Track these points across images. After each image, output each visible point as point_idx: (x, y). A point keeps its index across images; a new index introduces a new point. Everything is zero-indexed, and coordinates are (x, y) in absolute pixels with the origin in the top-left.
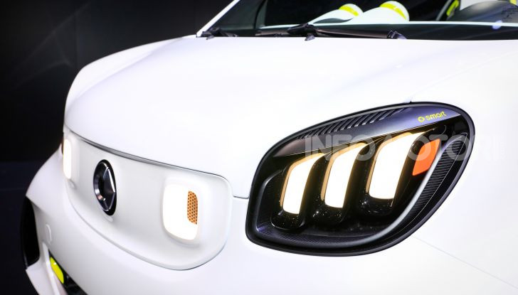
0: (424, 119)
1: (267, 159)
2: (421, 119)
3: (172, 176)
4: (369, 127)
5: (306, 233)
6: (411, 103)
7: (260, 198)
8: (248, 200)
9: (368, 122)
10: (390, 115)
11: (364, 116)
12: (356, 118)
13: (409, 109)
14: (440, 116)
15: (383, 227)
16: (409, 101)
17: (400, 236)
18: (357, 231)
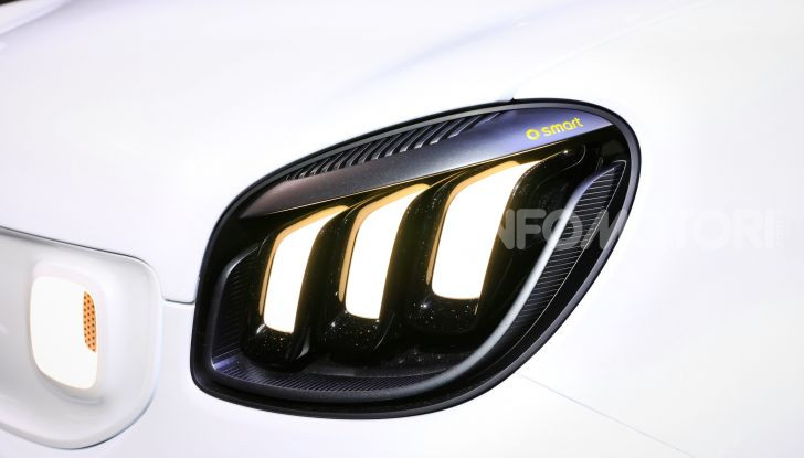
0: (537, 133)
1: (228, 221)
2: (533, 134)
3: (48, 259)
4: (431, 153)
5: (313, 370)
6: (514, 102)
7: (217, 302)
8: (193, 307)
9: (427, 143)
10: (470, 127)
11: (419, 130)
12: (403, 134)
13: (508, 115)
14: (572, 127)
15: (462, 355)
16: (509, 99)
17: (496, 373)
18: (412, 365)
